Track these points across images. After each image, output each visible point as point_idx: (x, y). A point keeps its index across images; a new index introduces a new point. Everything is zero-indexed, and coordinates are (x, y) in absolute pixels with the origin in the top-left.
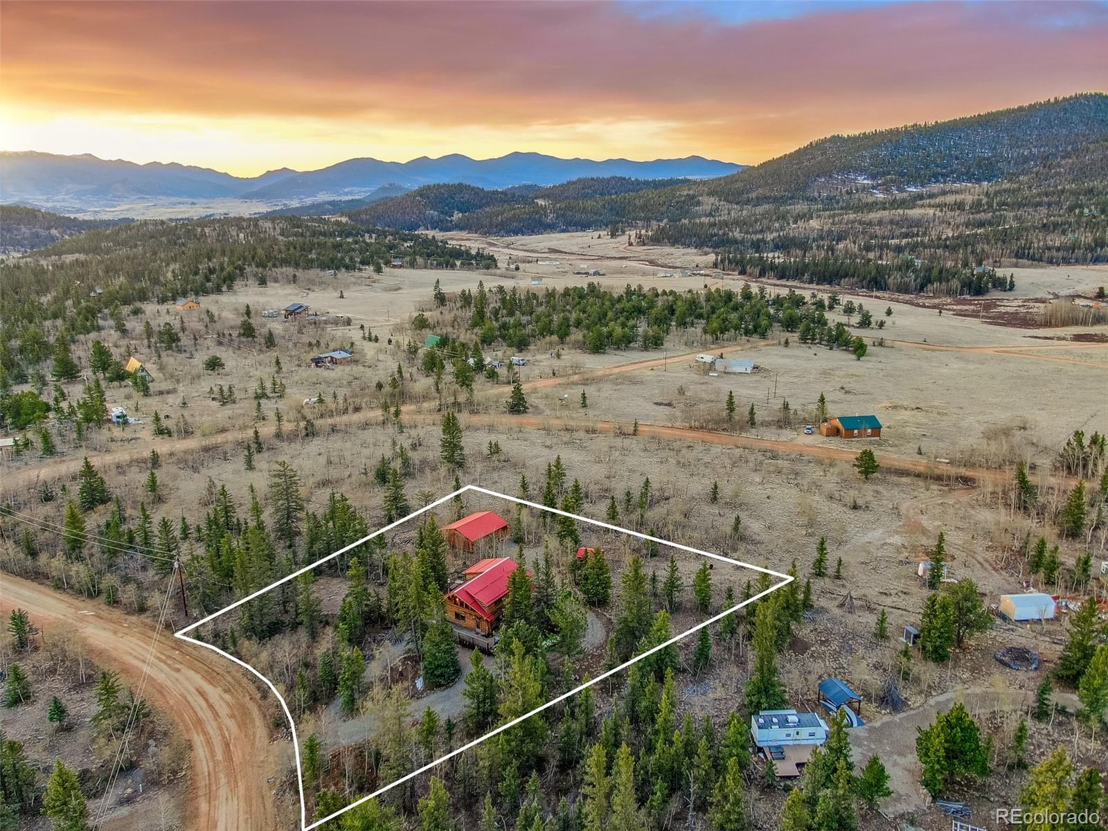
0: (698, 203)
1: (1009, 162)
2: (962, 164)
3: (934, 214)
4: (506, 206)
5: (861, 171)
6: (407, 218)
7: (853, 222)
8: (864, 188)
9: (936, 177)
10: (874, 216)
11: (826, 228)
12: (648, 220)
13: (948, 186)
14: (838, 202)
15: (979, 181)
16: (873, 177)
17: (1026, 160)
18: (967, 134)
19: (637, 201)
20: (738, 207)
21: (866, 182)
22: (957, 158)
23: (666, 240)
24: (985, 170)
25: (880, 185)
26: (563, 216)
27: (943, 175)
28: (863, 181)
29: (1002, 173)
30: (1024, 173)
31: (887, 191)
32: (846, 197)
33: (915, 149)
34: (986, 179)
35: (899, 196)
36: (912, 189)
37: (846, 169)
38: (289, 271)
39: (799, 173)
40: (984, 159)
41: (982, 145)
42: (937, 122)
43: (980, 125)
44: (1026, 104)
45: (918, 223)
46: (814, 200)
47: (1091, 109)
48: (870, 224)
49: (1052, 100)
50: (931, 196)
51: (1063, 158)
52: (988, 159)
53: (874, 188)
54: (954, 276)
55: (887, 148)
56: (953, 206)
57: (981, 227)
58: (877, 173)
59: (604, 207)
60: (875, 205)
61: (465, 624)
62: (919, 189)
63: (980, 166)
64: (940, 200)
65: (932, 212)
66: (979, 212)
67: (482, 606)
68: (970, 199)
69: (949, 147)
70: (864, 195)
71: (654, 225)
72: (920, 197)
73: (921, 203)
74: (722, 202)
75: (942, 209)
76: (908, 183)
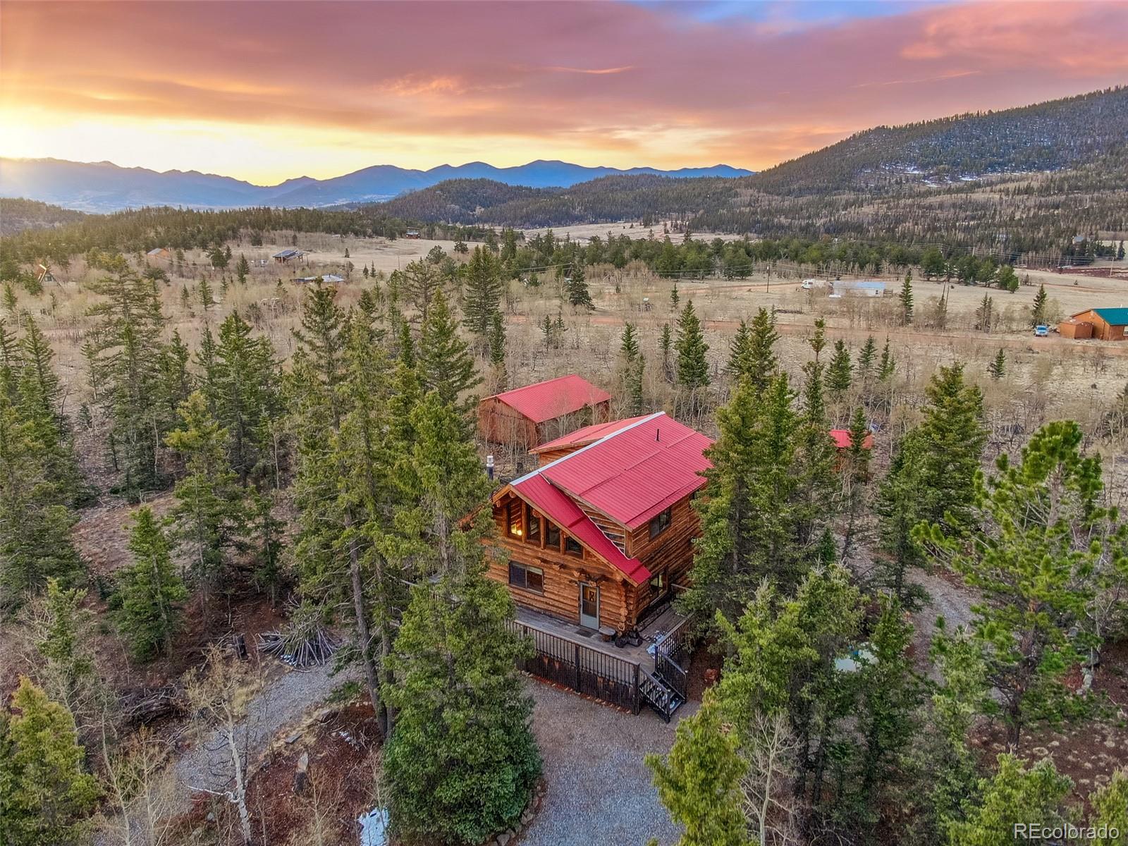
0: (736, 195)
1: (1072, 150)
2: (1021, 153)
3: (1001, 198)
4: (530, 200)
5: (912, 161)
6: (427, 212)
7: (911, 206)
8: (915, 178)
9: (992, 167)
10: (932, 200)
11: (881, 212)
12: (684, 211)
13: (1008, 175)
14: (887, 192)
15: (1040, 169)
16: (923, 167)
17: (1090, 149)
18: (1024, 124)
19: (670, 193)
20: (780, 198)
21: (916, 172)
22: (1014, 148)
23: (705, 227)
24: (1048, 160)
25: (932, 175)
26: (592, 208)
27: (999, 164)
28: (912, 171)
29: (1065, 162)
30: (1088, 160)
31: (940, 181)
32: (896, 187)
33: (968, 139)
34: (1048, 168)
35: (954, 185)
36: (967, 179)
37: (894, 160)
38: (290, 233)
39: (843, 164)
40: (1044, 147)
41: (1041, 133)
42: (990, 111)
43: (1037, 114)
45: (984, 206)
46: (861, 190)
48: (930, 207)
49: (1113, 89)
50: (991, 184)
52: (1048, 147)
53: (925, 178)
54: (1051, 245)
55: (937, 138)
56: (1019, 192)
57: (1057, 208)
58: (929, 163)
59: (635, 199)
60: (929, 193)
61: (542, 599)
62: (975, 179)
63: (1040, 155)
64: (1002, 187)
65: (997, 196)
66: (1049, 195)
67: (608, 535)
68: (1035, 185)
69: (1005, 137)
70: (915, 185)
71: (690, 215)
72: (978, 185)
73: (981, 190)
74: (761, 194)
75: (1007, 194)
76: (963, 173)
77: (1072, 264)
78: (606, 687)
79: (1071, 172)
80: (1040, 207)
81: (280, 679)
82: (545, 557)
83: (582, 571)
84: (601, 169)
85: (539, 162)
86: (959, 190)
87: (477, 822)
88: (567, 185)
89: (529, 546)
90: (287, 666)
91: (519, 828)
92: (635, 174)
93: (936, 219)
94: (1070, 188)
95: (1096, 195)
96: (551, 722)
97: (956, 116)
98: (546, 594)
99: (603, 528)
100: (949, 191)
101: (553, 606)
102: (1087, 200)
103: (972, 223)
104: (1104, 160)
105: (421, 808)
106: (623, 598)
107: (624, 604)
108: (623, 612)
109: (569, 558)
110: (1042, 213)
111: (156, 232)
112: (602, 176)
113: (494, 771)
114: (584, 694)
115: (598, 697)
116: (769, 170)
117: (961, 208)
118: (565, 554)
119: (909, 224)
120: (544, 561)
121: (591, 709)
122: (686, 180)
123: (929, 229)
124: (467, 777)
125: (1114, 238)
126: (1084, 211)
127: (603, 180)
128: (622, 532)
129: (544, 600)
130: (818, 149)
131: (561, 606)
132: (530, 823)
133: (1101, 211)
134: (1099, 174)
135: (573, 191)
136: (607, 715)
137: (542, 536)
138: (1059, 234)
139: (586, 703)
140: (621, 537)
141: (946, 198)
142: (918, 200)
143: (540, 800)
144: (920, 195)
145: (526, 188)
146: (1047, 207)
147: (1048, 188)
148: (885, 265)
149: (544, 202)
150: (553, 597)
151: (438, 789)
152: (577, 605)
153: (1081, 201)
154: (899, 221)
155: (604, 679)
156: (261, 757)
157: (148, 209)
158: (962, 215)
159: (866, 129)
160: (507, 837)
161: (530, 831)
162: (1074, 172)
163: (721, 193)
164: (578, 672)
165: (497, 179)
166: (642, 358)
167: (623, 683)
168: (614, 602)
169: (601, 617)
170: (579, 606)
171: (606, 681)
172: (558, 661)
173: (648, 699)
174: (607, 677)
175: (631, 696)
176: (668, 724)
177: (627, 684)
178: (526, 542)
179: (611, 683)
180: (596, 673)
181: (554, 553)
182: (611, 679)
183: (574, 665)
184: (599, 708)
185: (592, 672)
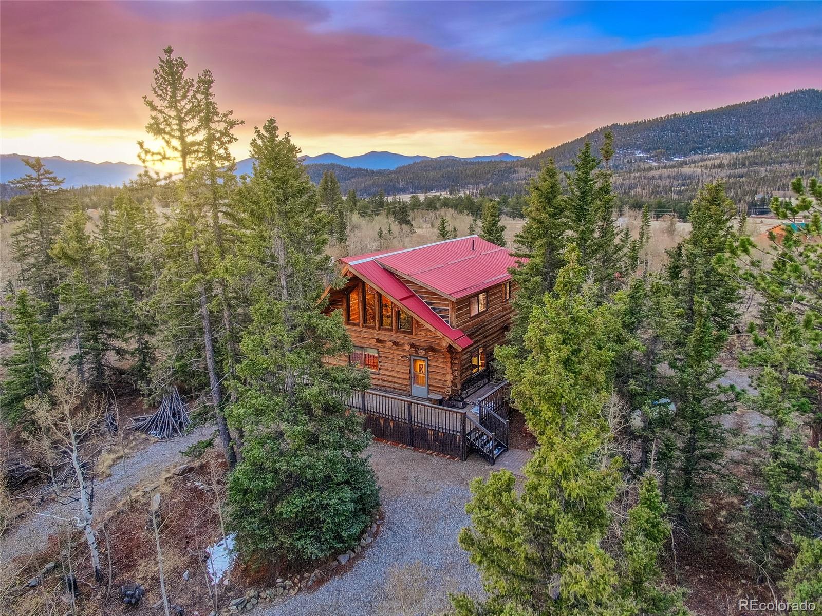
0: (515, 172)
1: (750, 138)
2: (714, 141)
3: (702, 171)
4: (367, 177)
5: (638, 147)
7: (639, 177)
8: (641, 159)
9: (694, 150)
10: (653, 173)
12: (478, 184)
13: (706, 156)
14: (622, 169)
15: (728, 151)
16: (646, 151)
17: (763, 137)
18: (715, 121)
19: (468, 172)
21: (641, 155)
22: (709, 137)
23: (493, 194)
24: (733, 145)
25: (653, 157)
26: (411, 183)
27: (699, 149)
28: (639, 154)
29: (746, 146)
30: (761, 146)
31: (659, 160)
32: (628, 165)
33: (677, 132)
34: (733, 151)
35: (668, 164)
36: (678, 159)
37: (625, 147)
40: (730, 136)
41: (727, 126)
42: (691, 112)
43: (724, 114)
44: (757, 98)
45: (690, 177)
47: (806, 100)
48: (653, 178)
49: (777, 95)
50: (694, 162)
51: (791, 134)
52: (733, 137)
53: (648, 158)
54: (740, 201)
55: (655, 131)
56: (714, 167)
57: (742, 177)
58: (650, 149)
59: (442, 176)
60: (651, 169)
61: (378, 377)
62: (683, 159)
63: (727, 142)
64: (702, 164)
65: (699, 170)
66: (736, 168)
67: (434, 309)
68: (726, 162)
69: (703, 130)
70: (641, 163)
71: (482, 187)
72: (685, 163)
73: (688, 166)
74: (533, 171)
75: (706, 168)
76: (674, 155)
77: (755, 213)
78: (436, 438)
79: (750, 153)
80: (730, 176)
81: (145, 448)
82: (380, 338)
83: (412, 345)
84: (418, 156)
85: (373, 152)
86: (672, 167)
87: (318, 539)
88: (393, 168)
89: (366, 330)
90: (152, 439)
91: (358, 550)
92: (442, 159)
93: (657, 186)
94: (750, 163)
95: (768, 168)
96: (387, 469)
97: (668, 116)
98: (381, 372)
99: (430, 304)
100: (665, 167)
101: (388, 381)
102: (762, 171)
103: (683, 188)
104: (773, 145)
105: (263, 527)
106: (449, 365)
107: (449, 370)
108: (449, 377)
109: (401, 335)
110: (732, 180)
111: (91, 200)
112: (418, 161)
113: (333, 491)
114: (416, 448)
115: (429, 449)
116: (538, 155)
117: (674, 178)
118: (397, 332)
119: (639, 190)
120: (379, 341)
121: (423, 458)
122: (478, 163)
123: (653, 193)
124: (306, 494)
125: (784, 196)
126: (761, 179)
127: (419, 163)
128: (447, 305)
129: (380, 377)
130: (571, 140)
131: (395, 380)
132: (369, 545)
133: (773, 178)
134: (769, 154)
135: (398, 171)
136: (437, 461)
137: (377, 319)
138: (745, 193)
139: (418, 455)
140: (446, 310)
141: (664, 172)
142: (643, 174)
143: (378, 527)
144: (645, 170)
145: (364, 170)
146: (735, 177)
147: (734, 164)
148: (626, 209)
149: (378, 179)
150: (387, 373)
151: (279, 505)
152: (408, 377)
153: (758, 172)
154: (631, 188)
155: (434, 431)
156: (119, 505)
157: (87, 187)
158: (676, 183)
159: (605, 125)
160: (347, 556)
161: (369, 552)
162: (752, 153)
163: (504, 171)
164: (411, 427)
165: (342, 164)
166: (455, 229)
167: (452, 433)
168: (441, 371)
169: (429, 386)
170: (411, 378)
171: (436, 433)
172: (392, 420)
173: (474, 445)
174: (437, 429)
175: (459, 443)
176: (493, 467)
177: (455, 433)
178: (363, 327)
179: (440, 434)
180: (426, 426)
181: (387, 333)
182: (441, 430)
183: (407, 422)
184: (430, 457)
185: (423, 426)
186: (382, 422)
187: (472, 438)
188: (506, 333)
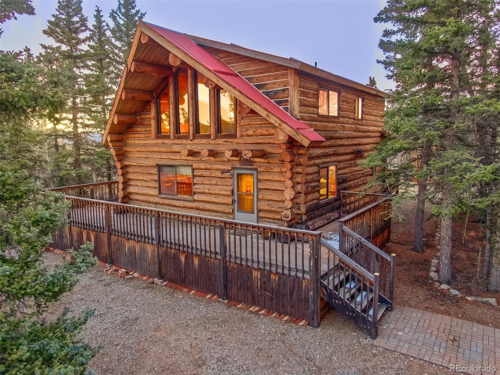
78: (266, 283)
82: (194, 149)
83: (236, 154)
89: (178, 141)
98: (195, 197)
99: (260, 86)
101: (203, 210)
107: (289, 183)
108: (289, 194)
109: (221, 141)
114: (232, 301)
115: (254, 303)
118: (216, 138)
120: (192, 154)
121: (242, 320)
128: (286, 84)
131: (213, 207)
137: (191, 123)
140: (285, 91)
150: (203, 198)
152: (229, 201)
155: (262, 271)
164: (226, 268)
167: (293, 273)
168: (277, 186)
169: (259, 211)
170: (233, 201)
171: (266, 274)
172: (197, 255)
173: (336, 297)
174: (267, 268)
175: (307, 294)
176: (376, 342)
177: (300, 275)
178: (175, 138)
179: (273, 277)
180: (250, 264)
181: (204, 141)
182: (273, 269)
183: (219, 257)
184: (254, 318)
185: (244, 263)
186: (183, 258)
187: (331, 282)
188: (359, 162)
